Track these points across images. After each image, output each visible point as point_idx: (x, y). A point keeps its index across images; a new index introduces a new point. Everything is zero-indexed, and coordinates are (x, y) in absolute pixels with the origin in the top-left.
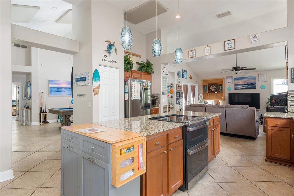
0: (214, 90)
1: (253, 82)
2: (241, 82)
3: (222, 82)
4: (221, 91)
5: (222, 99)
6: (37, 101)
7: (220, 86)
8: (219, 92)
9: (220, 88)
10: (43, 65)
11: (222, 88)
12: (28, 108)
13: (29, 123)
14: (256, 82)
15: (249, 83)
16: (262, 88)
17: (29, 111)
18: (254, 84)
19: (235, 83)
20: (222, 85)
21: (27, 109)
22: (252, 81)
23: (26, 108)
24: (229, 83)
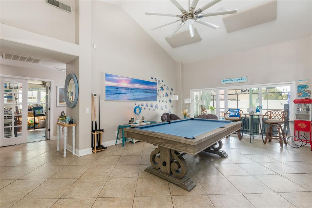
6: (88, 110)
10: (95, 46)
12: (71, 122)
13: (74, 151)
17: (74, 128)
21: (71, 125)
23: (69, 124)
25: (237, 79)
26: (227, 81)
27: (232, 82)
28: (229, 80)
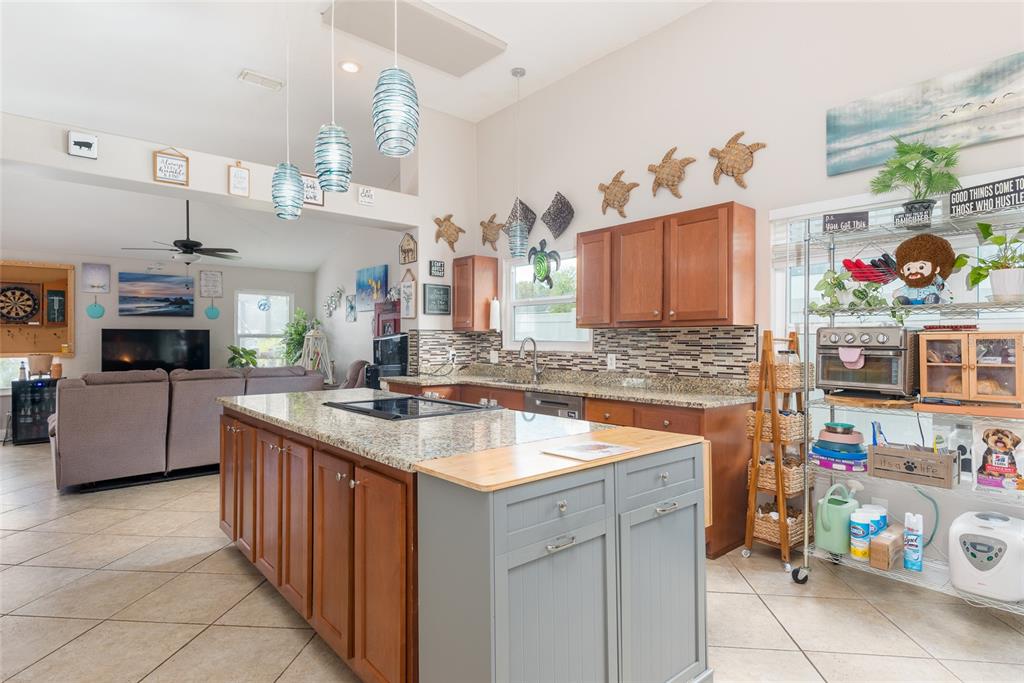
0: (22, 314)
1: (185, 295)
2: (143, 289)
3: (65, 282)
4: (60, 318)
5: (64, 351)
7: (56, 299)
8: (49, 320)
9: (56, 307)
11: (63, 305)
14: (192, 295)
15: (172, 298)
16: (212, 314)
18: (186, 302)
19: (120, 292)
20: (63, 294)
22: (181, 292)
24: (95, 290)
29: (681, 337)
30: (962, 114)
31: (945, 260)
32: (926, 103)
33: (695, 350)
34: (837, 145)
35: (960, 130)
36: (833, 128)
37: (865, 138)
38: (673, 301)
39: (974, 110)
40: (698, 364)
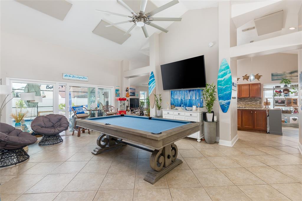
18: (134, 93)
25: (80, 77)
26: (70, 76)
27: (74, 78)
28: (72, 76)
29: (248, 99)
30: (289, 76)
31: (288, 91)
32: (284, 74)
33: (251, 101)
34: (273, 77)
35: (288, 77)
36: (272, 75)
37: (277, 77)
38: (251, 94)
39: (290, 76)
40: (252, 103)
